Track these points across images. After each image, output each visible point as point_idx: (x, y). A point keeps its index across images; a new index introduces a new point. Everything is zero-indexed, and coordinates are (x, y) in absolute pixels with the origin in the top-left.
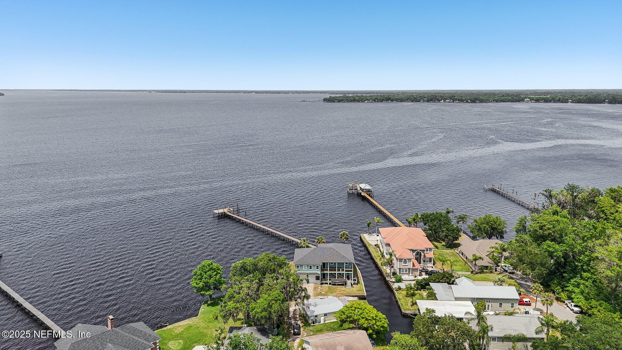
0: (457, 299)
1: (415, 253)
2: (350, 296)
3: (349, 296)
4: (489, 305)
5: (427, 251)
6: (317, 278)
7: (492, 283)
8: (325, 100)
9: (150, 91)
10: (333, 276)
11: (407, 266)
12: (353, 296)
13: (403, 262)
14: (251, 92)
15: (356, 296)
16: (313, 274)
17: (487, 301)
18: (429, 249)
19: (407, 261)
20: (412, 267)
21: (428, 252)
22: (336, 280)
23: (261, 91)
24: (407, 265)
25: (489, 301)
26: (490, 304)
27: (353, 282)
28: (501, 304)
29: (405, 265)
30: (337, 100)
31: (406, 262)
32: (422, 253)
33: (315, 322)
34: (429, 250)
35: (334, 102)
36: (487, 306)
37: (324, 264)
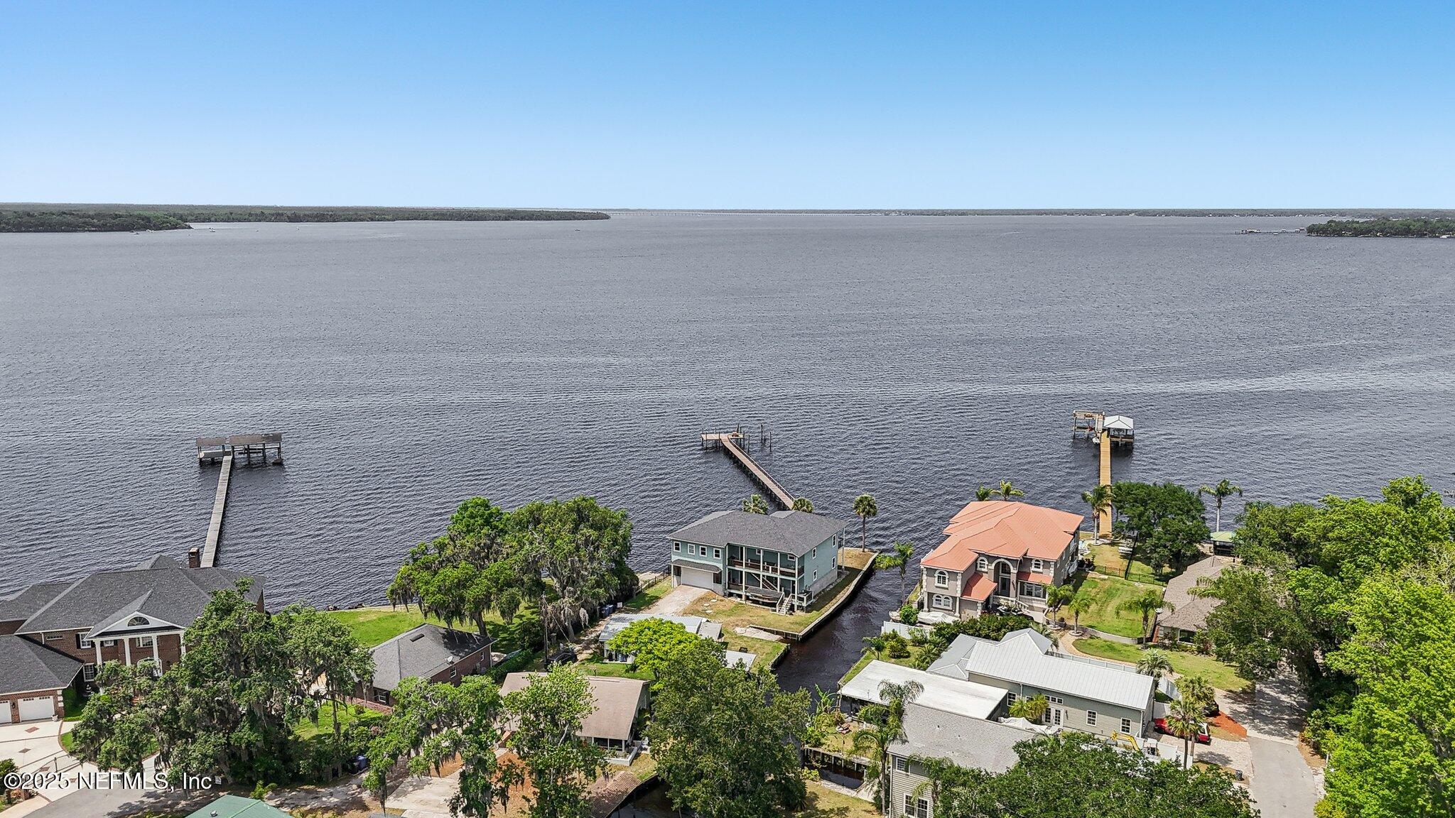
0: (973, 677)
1: (994, 565)
2: (765, 630)
3: (762, 629)
4: (1058, 712)
5: (1037, 566)
6: (717, 579)
7: (1134, 667)
8: (1312, 230)
9: (887, 213)
10: (753, 579)
11: (947, 589)
12: (772, 632)
13: (936, 578)
14: (1127, 212)
15: (777, 633)
16: (710, 567)
17: (1054, 700)
18: (1044, 561)
19: (947, 577)
20: (958, 595)
21: (1040, 570)
22: (759, 591)
23: (1154, 211)
24: (946, 586)
25: (1060, 701)
26: (1063, 709)
27: (796, 603)
28: (1092, 714)
29: (941, 585)
30: (1350, 230)
31: (944, 578)
32: (1011, 567)
33: (614, 657)
34: (1042, 563)
35: (1340, 235)
36: (1053, 714)
37: (732, 548)
